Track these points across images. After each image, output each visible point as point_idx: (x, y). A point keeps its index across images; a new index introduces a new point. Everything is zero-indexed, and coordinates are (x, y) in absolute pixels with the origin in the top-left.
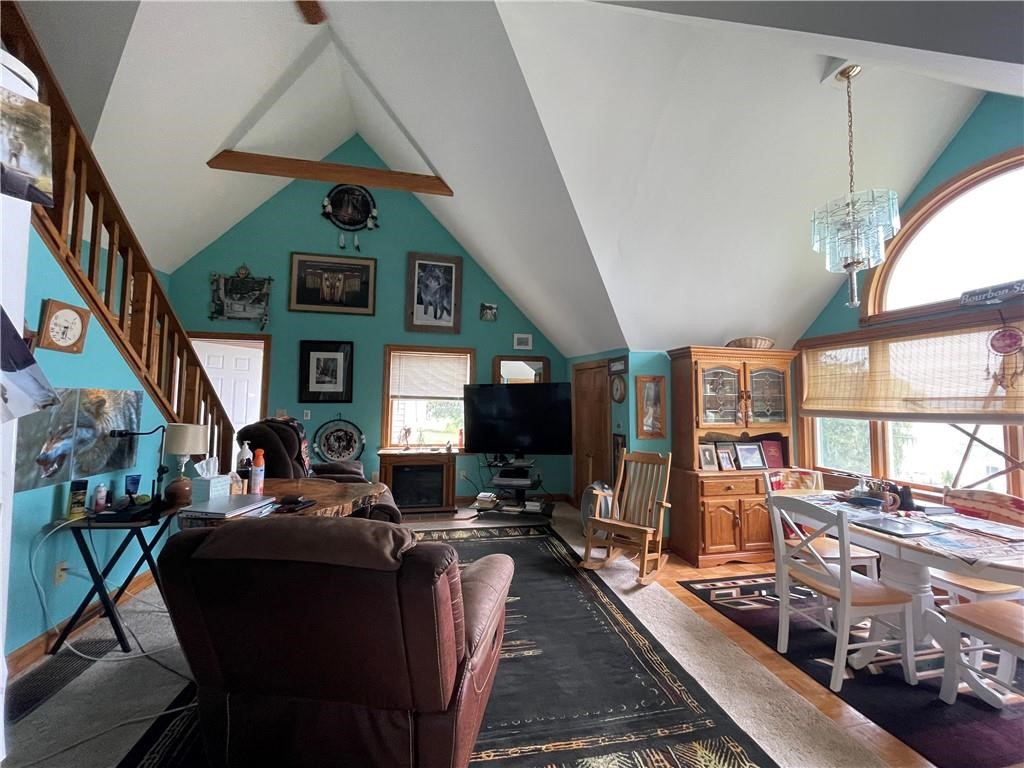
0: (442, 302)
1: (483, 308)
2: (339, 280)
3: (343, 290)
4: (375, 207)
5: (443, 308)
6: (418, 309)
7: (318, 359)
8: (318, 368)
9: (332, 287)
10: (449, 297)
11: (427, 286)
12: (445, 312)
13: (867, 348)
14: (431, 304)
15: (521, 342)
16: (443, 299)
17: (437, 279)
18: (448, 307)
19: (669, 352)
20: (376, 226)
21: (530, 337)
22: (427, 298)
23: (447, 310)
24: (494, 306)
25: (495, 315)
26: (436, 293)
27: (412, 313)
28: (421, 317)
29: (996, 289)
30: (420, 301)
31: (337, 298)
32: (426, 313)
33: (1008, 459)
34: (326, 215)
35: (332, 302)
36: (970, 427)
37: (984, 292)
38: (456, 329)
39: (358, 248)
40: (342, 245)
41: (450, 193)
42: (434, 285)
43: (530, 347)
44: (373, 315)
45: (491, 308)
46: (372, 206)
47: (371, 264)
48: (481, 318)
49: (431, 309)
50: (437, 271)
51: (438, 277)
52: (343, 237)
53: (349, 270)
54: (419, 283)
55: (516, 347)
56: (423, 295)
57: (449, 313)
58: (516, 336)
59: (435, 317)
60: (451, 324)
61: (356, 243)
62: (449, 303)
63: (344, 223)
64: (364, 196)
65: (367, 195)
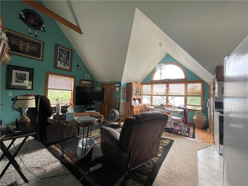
0: (66, 61)
1: (78, 65)
2: (28, 45)
3: (29, 50)
4: (43, 24)
5: (66, 64)
6: (59, 62)
7: (16, 73)
8: (16, 76)
9: (24, 47)
10: (68, 60)
11: (62, 56)
12: (67, 65)
13: (151, 85)
14: (63, 62)
15: (87, 76)
16: (67, 61)
17: (65, 54)
18: (68, 63)
19: (127, 83)
20: (44, 31)
21: (89, 75)
22: (61, 59)
23: (68, 64)
24: (81, 66)
25: (81, 68)
26: (64, 58)
27: (57, 63)
28: (59, 65)
29: (167, 79)
30: (59, 60)
31: (27, 52)
32: (61, 64)
33: (166, 100)
34: (22, 19)
35: (24, 52)
36: (163, 97)
37: (165, 79)
38: (70, 70)
39: (36, 36)
40: (30, 33)
41: (81, 33)
42: (64, 56)
43: (89, 78)
44: (42, 61)
45: (80, 66)
46: (42, 23)
47: (42, 43)
48: (77, 68)
49: (63, 63)
50: (65, 52)
51: (66, 54)
52: (30, 30)
53: (32, 43)
54: (59, 54)
55: (86, 77)
56: (60, 58)
57: (68, 65)
58: (86, 75)
59: (64, 65)
60: (68, 68)
61: (36, 34)
62: (68, 62)
63: (30, 24)
64: (39, 18)
65: (40, 18)
